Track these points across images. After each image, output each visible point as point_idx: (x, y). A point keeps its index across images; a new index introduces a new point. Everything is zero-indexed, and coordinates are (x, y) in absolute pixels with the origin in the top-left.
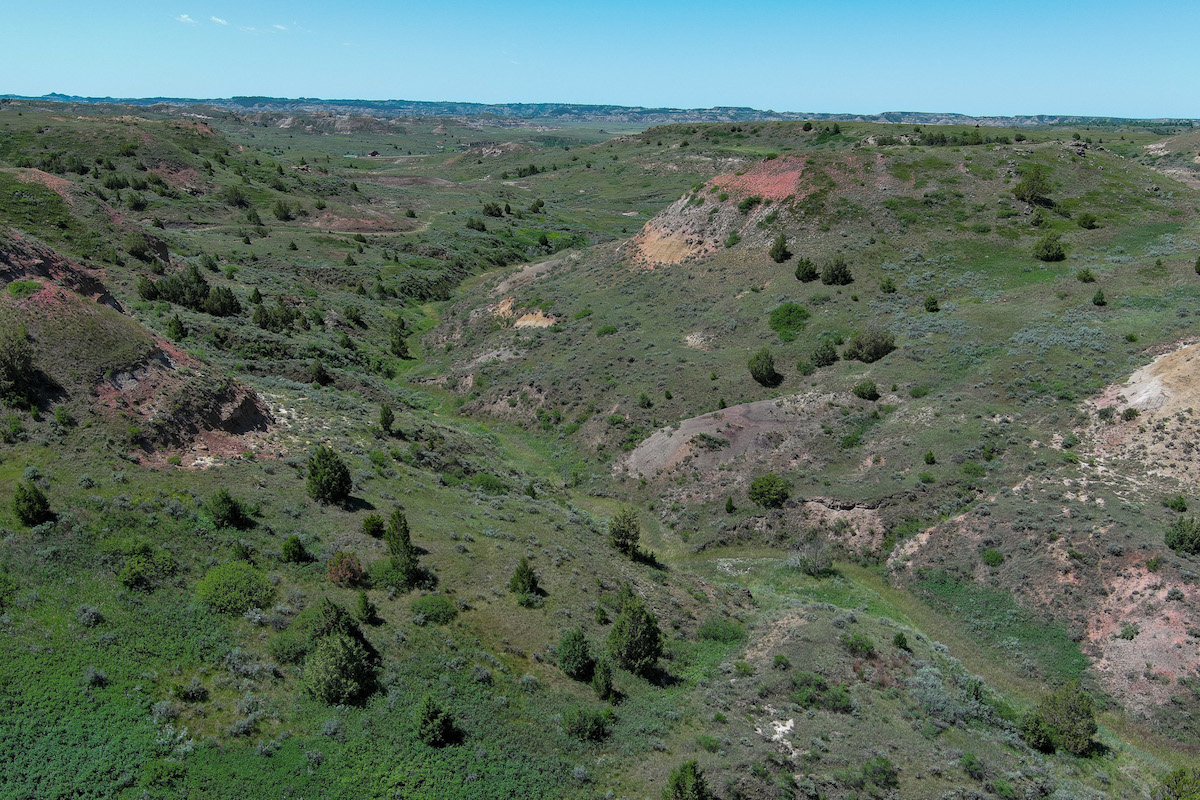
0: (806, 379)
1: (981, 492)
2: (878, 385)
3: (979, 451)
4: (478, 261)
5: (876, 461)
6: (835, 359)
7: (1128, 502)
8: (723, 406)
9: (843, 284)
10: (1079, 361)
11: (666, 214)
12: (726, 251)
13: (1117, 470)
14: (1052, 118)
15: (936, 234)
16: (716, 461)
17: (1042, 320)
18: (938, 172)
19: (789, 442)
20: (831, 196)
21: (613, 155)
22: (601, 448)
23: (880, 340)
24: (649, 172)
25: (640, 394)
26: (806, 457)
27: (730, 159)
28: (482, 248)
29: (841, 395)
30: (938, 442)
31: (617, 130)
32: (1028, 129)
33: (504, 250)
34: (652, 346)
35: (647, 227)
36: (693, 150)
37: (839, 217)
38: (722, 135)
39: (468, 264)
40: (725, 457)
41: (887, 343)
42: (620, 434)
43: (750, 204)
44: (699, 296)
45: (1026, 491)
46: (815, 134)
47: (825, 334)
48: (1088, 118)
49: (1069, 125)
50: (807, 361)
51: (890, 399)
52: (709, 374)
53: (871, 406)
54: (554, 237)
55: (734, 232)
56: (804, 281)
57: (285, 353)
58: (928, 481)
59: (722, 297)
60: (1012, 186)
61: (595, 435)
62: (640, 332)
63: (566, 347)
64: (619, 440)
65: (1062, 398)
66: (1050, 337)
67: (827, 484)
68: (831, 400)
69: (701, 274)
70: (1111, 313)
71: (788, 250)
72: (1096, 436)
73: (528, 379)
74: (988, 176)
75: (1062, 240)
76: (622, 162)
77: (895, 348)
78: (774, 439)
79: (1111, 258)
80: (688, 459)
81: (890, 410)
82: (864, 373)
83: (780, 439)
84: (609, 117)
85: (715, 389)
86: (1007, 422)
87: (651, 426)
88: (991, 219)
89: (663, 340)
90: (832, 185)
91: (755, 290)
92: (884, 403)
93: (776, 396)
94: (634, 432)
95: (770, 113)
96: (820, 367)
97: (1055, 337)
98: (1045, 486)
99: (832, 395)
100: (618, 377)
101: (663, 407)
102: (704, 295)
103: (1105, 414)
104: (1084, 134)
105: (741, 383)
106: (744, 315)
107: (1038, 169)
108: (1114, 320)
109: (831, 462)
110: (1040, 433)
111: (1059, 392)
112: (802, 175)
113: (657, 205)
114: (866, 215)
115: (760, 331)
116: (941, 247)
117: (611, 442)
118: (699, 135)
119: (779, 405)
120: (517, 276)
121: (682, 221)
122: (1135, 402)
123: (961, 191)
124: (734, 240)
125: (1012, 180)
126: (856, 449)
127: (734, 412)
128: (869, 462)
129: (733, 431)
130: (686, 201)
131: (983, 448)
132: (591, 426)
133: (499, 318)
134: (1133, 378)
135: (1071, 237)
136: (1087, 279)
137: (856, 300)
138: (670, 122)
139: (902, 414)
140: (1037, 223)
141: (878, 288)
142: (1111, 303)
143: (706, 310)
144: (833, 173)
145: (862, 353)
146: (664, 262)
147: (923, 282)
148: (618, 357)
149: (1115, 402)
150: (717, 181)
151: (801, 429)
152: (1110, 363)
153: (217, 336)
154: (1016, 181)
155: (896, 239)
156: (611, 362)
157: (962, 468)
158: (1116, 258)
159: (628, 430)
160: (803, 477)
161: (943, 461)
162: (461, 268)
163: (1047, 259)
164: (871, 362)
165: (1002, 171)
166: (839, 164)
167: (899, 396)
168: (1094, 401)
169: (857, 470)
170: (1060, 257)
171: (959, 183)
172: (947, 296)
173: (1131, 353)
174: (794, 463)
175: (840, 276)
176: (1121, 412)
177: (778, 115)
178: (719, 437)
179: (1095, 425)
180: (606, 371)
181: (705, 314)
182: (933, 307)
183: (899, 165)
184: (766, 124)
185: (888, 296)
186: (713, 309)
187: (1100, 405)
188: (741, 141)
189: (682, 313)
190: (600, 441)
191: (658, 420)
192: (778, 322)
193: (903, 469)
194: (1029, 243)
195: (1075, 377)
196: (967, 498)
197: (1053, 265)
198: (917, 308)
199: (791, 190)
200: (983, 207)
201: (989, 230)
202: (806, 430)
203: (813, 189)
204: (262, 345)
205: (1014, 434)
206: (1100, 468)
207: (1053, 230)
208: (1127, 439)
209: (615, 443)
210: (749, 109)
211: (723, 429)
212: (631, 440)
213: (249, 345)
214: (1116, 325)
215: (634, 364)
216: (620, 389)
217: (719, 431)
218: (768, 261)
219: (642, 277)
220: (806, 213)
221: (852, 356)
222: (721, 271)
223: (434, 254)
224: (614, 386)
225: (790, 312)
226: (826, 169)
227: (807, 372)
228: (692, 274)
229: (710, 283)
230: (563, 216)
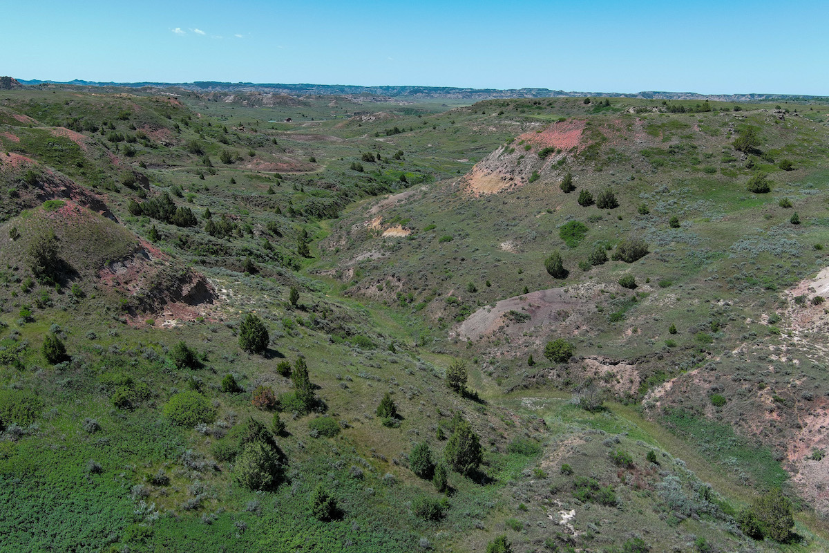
0: (585, 274)
1: (710, 354)
2: (636, 278)
3: (708, 325)
4: (358, 192)
5: (635, 331)
6: (606, 260)
7: (816, 363)
8: (527, 291)
9: (611, 208)
10: (781, 263)
11: (488, 159)
12: (529, 185)
13: (808, 340)
14: (760, 96)
15: (678, 174)
16: (521, 330)
17: (753, 234)
18: (679, 131)
19: (573, 317)
20: (603, 147)
21: (452, 120)
22: (441, 320)
23: (637, 247)
24: (475, 132)
25: (468, 283)
26: (585, 327)
27: (533, 123)
28: (360, 183)
29: (610, 284)
30: (679, 319)
31: (455, 104)
32: (742, 103)
33: (375, 185)
34: (478, 250)
35: (475, 169)
36: (507, 117)
37: (609, 162)
38: (528, 107)
39: (351, 194)
40: (528, 327)
41: (642, 249)
42: (455, 310)
43: (547, 153)
44: (510, 216)
45: (742, 353)
46: (592, 106)
47: (599, 243)
48: (786, 96)
49: (773, 100)
50: (586, 261)
51: (645, 288)
52: (517, 270)
53: (631, 293)
54: (410, 176)
55: (535, 172)
56: (584, 206)
57: (226, 253)
58: (672, 345)
59: (526, 216)
60: (732, 141)
61: (437, 311)
62: (469, 240)
63: (418, 250)
64: (454, 315)
65: (768, 288)
66: (759, 246)
67: (599, 347)
68: (603, 288)
69: (512, 201)
70: (803, 229)
71: (573, 184)
72: (793, 316)
73: (391, 272)
74: (715, 133)
75: (768, 178)
76: (457, 125)
77: (648, 253)
78: (562, 315)
79: (804, 191)
80: (501, 328)
81: (644, 296)
82: (627, 270)
83: (567, 315)
84: (449, 96)
85: (521, 280)
86: (728, 305)
87: (476, 305)
88: (717, 163)
89: (485, 246)
90: (604, 139)
91: (549, 212)
92: (640, 291)
93: (564, 285)
94: (464, 309)
95: (561, 93)
96: (595, 265)
97: (762, 246)
98: (756, 350)
99: (603, 285)
100: (453, 271)
101: (484, 292)
102: (514, 215)
103: (799, 300)
104: (784, 107)
105: (540, 276)
106: (541, 229)
107: (751, 129)
108: (806, 235)
109: (602, 331)
110: (752, 313)
111: (766, 285)
112: (583, 133)
113: (481, 155)
114: (628, 160)
115: (553, 240)
116: (681, 183)
117: (448, 316)
118: (511, 107)
119: (566, 292)
120: (384, 202)
121: (499, 164)
122: (820, 292)
123: (695, 143)
124: (535, 178)
125: (732, 136)
126: (620, 323)
127: (534, 296)
128: (629, 332)
129: (534, 309)
130: (502, 151)
131: (711, 323)
132: (434, 304)
133: (372, 230)
134: (820, 275)
135: (774, 176)
136: (786, 205)
137: (621, 219)
138: (491, 98)
139: (653, 299)
140: (750, 166)
141: (637, 211)
142: (804, 223)
143: (515, 225)
144: (605, 131)
145: (625, 256)
146: (486, 192)
147: (668, 207)
148: (453, 257)
149: (807, 292)
150: (523, 136)
151: (581, 308)
152: (802, 264)
153: (181, 240)
154: (735, 137)
155: (649, 177)
156: (448, 261)
157: (696, 337)
158: (807, 191)
159: (460, 308)
160: (582, 341)
161: (682, 332)
162: (346, 197)
163: (757, 191)
164: (631, 262)
165: (725, 130)
166: (609, 125)
167: (651, 286)
168: (791, 291)
169: (621, 337)
170: (766, 190)
171: (694, 138)
172: (685, 216)
173: (818, 257)
174: (576, 332)
175: (609, 202)
176: (811, 299)
177: (566, 94)
178: (524, 313)
179: (792, 308)
180: (445, 267)
181: (515, 228)
182: (675, 224)
183: (651, 126)
184: (558, 99)
185: (644, 216)
186: (520, 225)
187: (796, 293)
188: (540, 111)
189: (499, 228)
190: (440, 315)
191: (481, 301)
192: (565, 234)
193: (653, 337)
194: (744, 180)
195: (777, 274)
196: (700, 358)
197: (761, 195)
198: (664, 225)
199: (575, 143)
200: (711, 155)
201: (715, 171)
202: (585, 309)
203: (590, 142)
204: (211, 246)
205: (733, 313)
206: (796, 338)
207: (761, 171)
208: (816, 318)
209: (450, 317)
210: (546, 90)
211: (526, 307)
212: (462, 315)
213: (202, 246)
214: (807, 238)
215: (464, 262)
216: (454, 280)
217: (523, 309)
218: (559, 191)
219: (471, 203)
220: (586, 159)
221: (617, 258)
222: (526, 198)
223: (329, 187)
224: (451, 277)
225: (574, 227)
226: (600, 128)
227: (586, 268)
228: (506, 201)
229: (518, 207)
230: (415, 162)
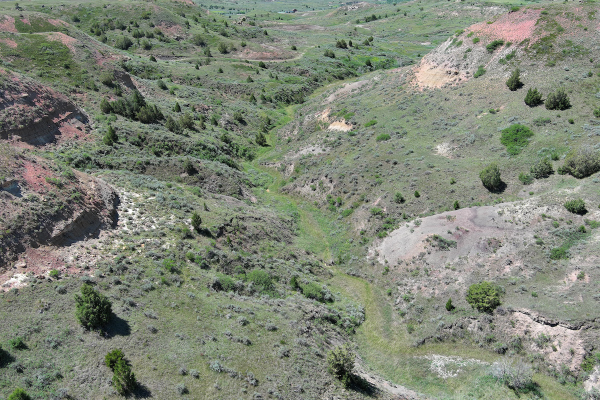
0: (525, 187)
4: (327, 77)
5: (580, 277)
6: (551, 172)
8: (457, 207)
9: (562, 109)
12: (474, 80)
19: (505, 248)
20: (559, 39)
22: (363, 232)
23: (591, 162)
24: (441, 17)
25: (396, 192)
26: (518, 264)
27: (492, 8)
28: (330, 69)
29: (553, 207)
33: (343, 70)
34: (412, 152)
35: (423, 61)
37: (563, 56)
39: (320, 79)
40: (452, 256)
41: (596, 164)
42: (378, 223)
43: (496, 45)
44: (451, 114)
47: (544, 151)
50: (527, 173)
51: (597, 214)
52: (449, 180)
53: (579, 221)
54: (376, 60)
55: (482, 66)
56: (531, 107)
57: (181, 148)
59: (467, 116)
61: (361, 223)
62: (406, 139)
63: (355, 148)
64: (377, 228)
67: (533, 295)
68: (545, 212)
69: (454, 97)
71: (521, 81)
73: (325, 172)
76: (425, 11)
78: (493, 245)
80: (422, 255)
81: (596, 226)
82: (576, 189)
83: (498, 245)
85: (453, 192)
87: (401, 218)
89: (420, 148)
90: (561, 30)
91: (492, 112)
92: (591, 217)
93: (500, 201)
94: (388, 222)
96: (537, 178)
99: (545, 208)
100: (384, 176)
101: (412, 203)
102: (454, 114)
105: (474, 188)
106: (481, 131)
109: (540, 270)
112: (537, 23)
114: (587, 53)
115: (493, 145)
117: (371, 229)
119: (500, 214)
120: (340, 91)
121: (445, 57)
124: (481, 72)
126: (562, 262)
128: (574, 276)
129: (461, 233)
130: (450, 43)
132: (360, 213)
133: (321, 122)
137: (572, 123)
141: (592, 113)
143: (454, 125)
144: (562, 21)
145: (575, 171)
146: (430, 86)
148: (386, 160)
150: (473, 28)
151: (517, 237)
153: (140, 138)
156: (380, 163)
159: (384, 220)
160: (514, 284)
162: (316, 82)
164: (581, 178)
166: (568, 14)
174: (507, 268)
175: (560, 103)
178: (449, 239)
180: (377, 170)
181: (454, 129)
186: (460, 125)
189: (437, 127)
190: (363, 227)
192: (507, 139)
199: (527, 34)
202: (520, 238)
203: (544, 34)
204: (166, 143)
209: (373, 230)
212: (385, 229)
213: (158, 143)
215: (396, 166)
216: (383, 186)
217: (450, 232)
218: (504, 89)
219: (414, 96)
220: (537, 53)
221: (564, 171)
222: (469, 95)
223: (302, 73)
224: (380, 183)
225: (518, 131)
226: (557, 18)
227: (526, 181)
228: (448, 96)
229: (459, 104)
230: (383, 47)
